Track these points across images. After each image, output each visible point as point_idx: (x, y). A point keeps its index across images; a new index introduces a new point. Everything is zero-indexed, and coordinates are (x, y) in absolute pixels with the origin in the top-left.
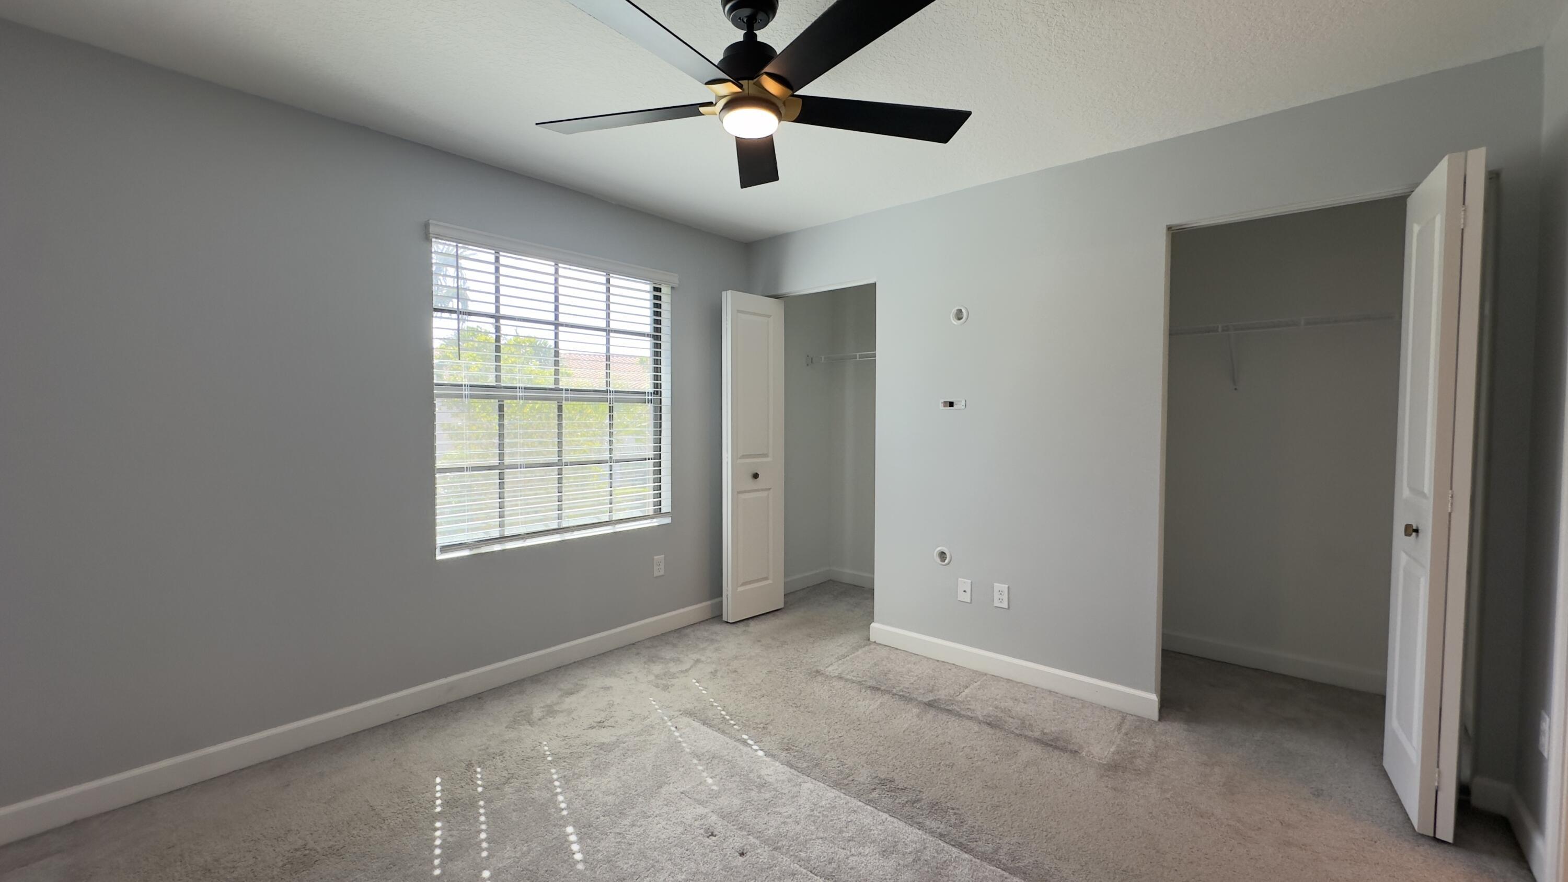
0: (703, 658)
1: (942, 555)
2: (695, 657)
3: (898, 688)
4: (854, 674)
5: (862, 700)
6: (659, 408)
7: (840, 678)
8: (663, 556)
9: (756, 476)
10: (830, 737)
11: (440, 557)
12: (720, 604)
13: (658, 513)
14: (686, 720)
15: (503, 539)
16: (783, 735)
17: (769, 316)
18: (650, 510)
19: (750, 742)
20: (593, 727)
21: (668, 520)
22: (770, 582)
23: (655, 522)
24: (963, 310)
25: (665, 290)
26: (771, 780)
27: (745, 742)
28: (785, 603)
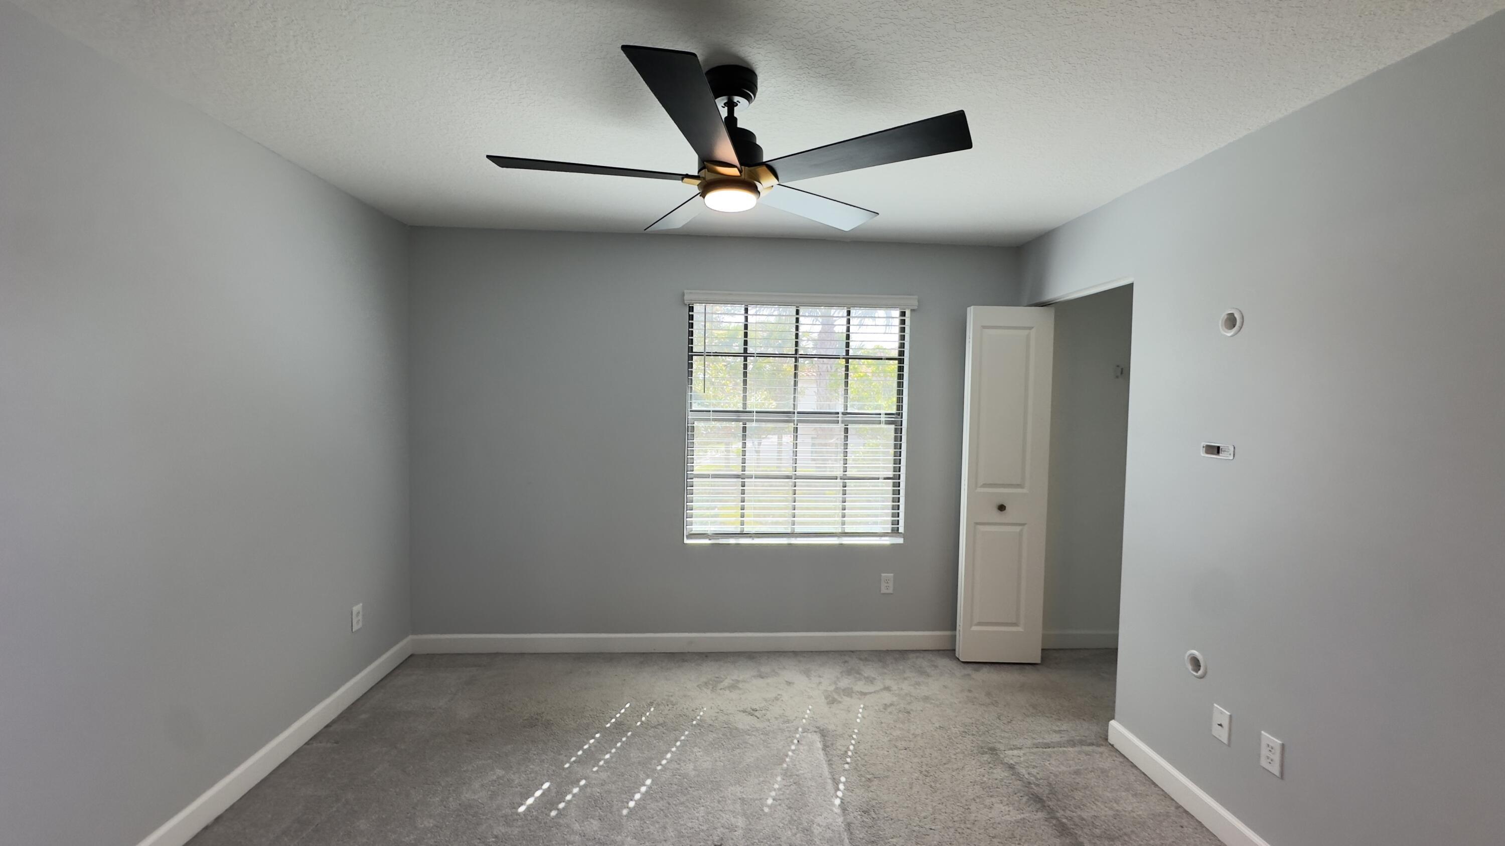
0: (895, 688)
1: (1196, 663)
2: (888, 682)
3: (1068, 813)
4: (1034, 771)
5: (1005, 803)
6: (900, 430)
7: (1011, 767)
8: (892, 575)
9: (1002, 508)
10: (920, 824)
11: (686, 541)
12: (953, 638)
13: (895, 531)
14: (816, 738)
15: (742, 534)
16: (877, 796)
17: (1030, 328)
18: (888, 528)
19: (841, 787)
20: (744, 711)
21: (900, 541)
22: (1020, 629)
23: (886, 541)
24: (1236, 315)
25: (908, 313)
26: (815, 831)
27: (836, 782)
28: (1042, 658)
